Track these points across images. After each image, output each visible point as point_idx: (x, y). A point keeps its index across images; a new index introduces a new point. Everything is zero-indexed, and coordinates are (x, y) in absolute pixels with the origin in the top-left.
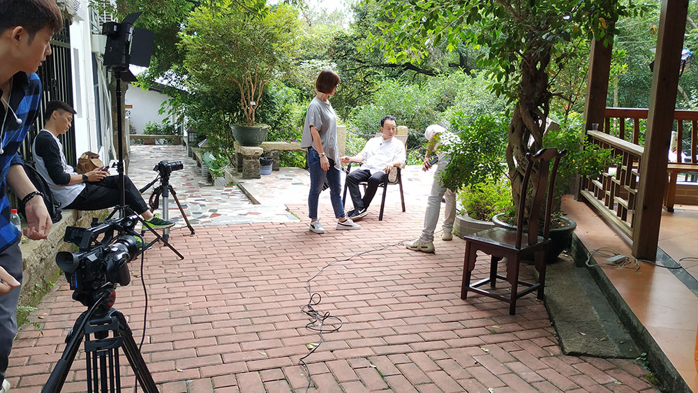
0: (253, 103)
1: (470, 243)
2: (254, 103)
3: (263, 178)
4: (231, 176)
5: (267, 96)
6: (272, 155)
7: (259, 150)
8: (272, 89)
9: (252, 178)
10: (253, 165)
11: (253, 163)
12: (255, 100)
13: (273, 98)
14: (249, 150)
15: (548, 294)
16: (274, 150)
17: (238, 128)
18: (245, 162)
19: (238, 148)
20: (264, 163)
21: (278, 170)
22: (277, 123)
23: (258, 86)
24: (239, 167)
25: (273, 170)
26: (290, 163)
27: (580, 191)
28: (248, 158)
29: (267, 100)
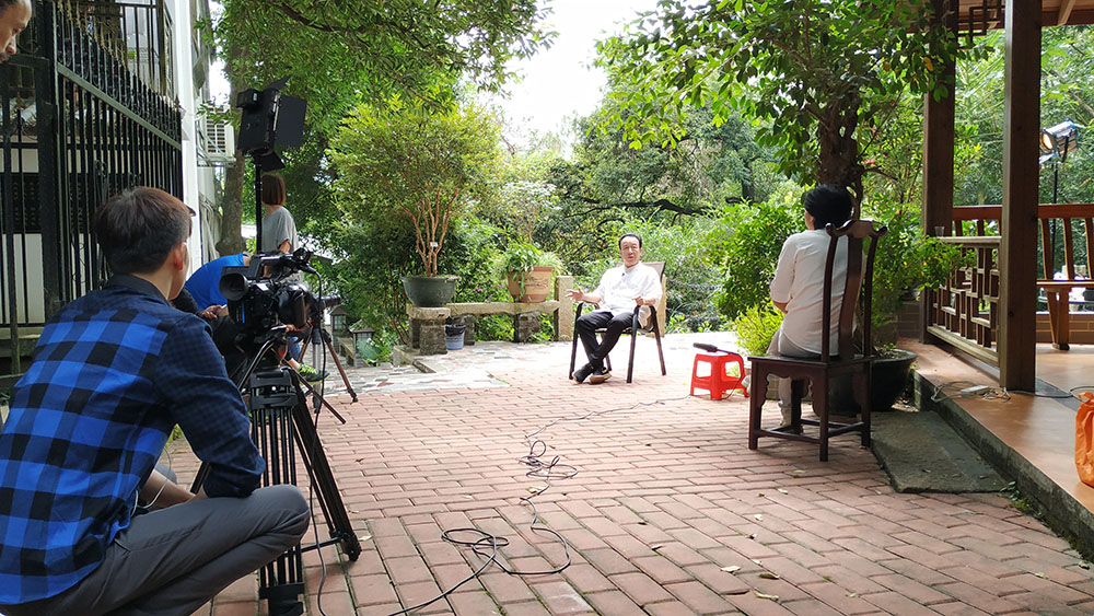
0: (434, 244)
1: (757, 364)
2: (436, 245)
3: (450, 354)
4: (403, 353)
5: (454, 238)
6: (463, 321)
7: (445, 311)
8: (462, 227)
9: (435, 353)
10: (435, 334)
11: (436, 330)
12: (437, 241)
13: (462, 242)
14: (429, 312)
15: (877, 438)
16: (466, 314)
17: (412, 281)
18: (424, 329)
19: (413, 311)
20: (452, 333)
21: (473, 344)
22: (469, 277)
23: (441, 221)
24: (414, 341)
25: (466, 344)
26: (489, 336)
27: (926, 328)
28: (428, 323)
29: (454, 244)
